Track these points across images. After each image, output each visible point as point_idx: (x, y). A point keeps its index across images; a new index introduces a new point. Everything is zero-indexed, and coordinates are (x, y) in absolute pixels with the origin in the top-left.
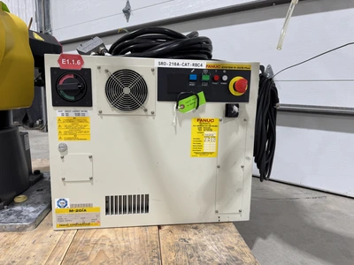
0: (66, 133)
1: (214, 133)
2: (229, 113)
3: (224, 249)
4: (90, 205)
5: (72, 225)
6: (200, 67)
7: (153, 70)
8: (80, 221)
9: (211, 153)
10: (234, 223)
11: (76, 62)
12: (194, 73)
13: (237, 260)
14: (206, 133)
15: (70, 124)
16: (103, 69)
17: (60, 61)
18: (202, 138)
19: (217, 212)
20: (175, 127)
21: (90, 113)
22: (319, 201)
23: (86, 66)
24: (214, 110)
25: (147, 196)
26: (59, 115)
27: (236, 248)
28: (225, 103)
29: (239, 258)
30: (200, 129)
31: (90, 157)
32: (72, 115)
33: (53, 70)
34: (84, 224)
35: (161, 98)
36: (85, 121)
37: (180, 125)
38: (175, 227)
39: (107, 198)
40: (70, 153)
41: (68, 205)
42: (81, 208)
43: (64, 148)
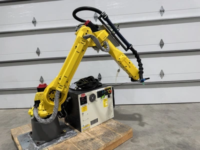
0: (83, 110)
3: (115, 123)
4: (88, 124)
5: (85, 130)
6: (104, 90)
7: (96, 92)
11: (84, 95)
13: (118, 124)
16: (88, 95)
17: (81, 96)
19: (109, 117)
23: (86, 95)
25: (98, 118)
26: (82, 107)
30: (105, 101)
33: (80, 98)
35: (98, 98)
36: (86, 106)
37: (101, 102)
38: (103, 123)
39: (91, 122)
41: (84, 126)
42: (87, 126)
43: (83, 114)
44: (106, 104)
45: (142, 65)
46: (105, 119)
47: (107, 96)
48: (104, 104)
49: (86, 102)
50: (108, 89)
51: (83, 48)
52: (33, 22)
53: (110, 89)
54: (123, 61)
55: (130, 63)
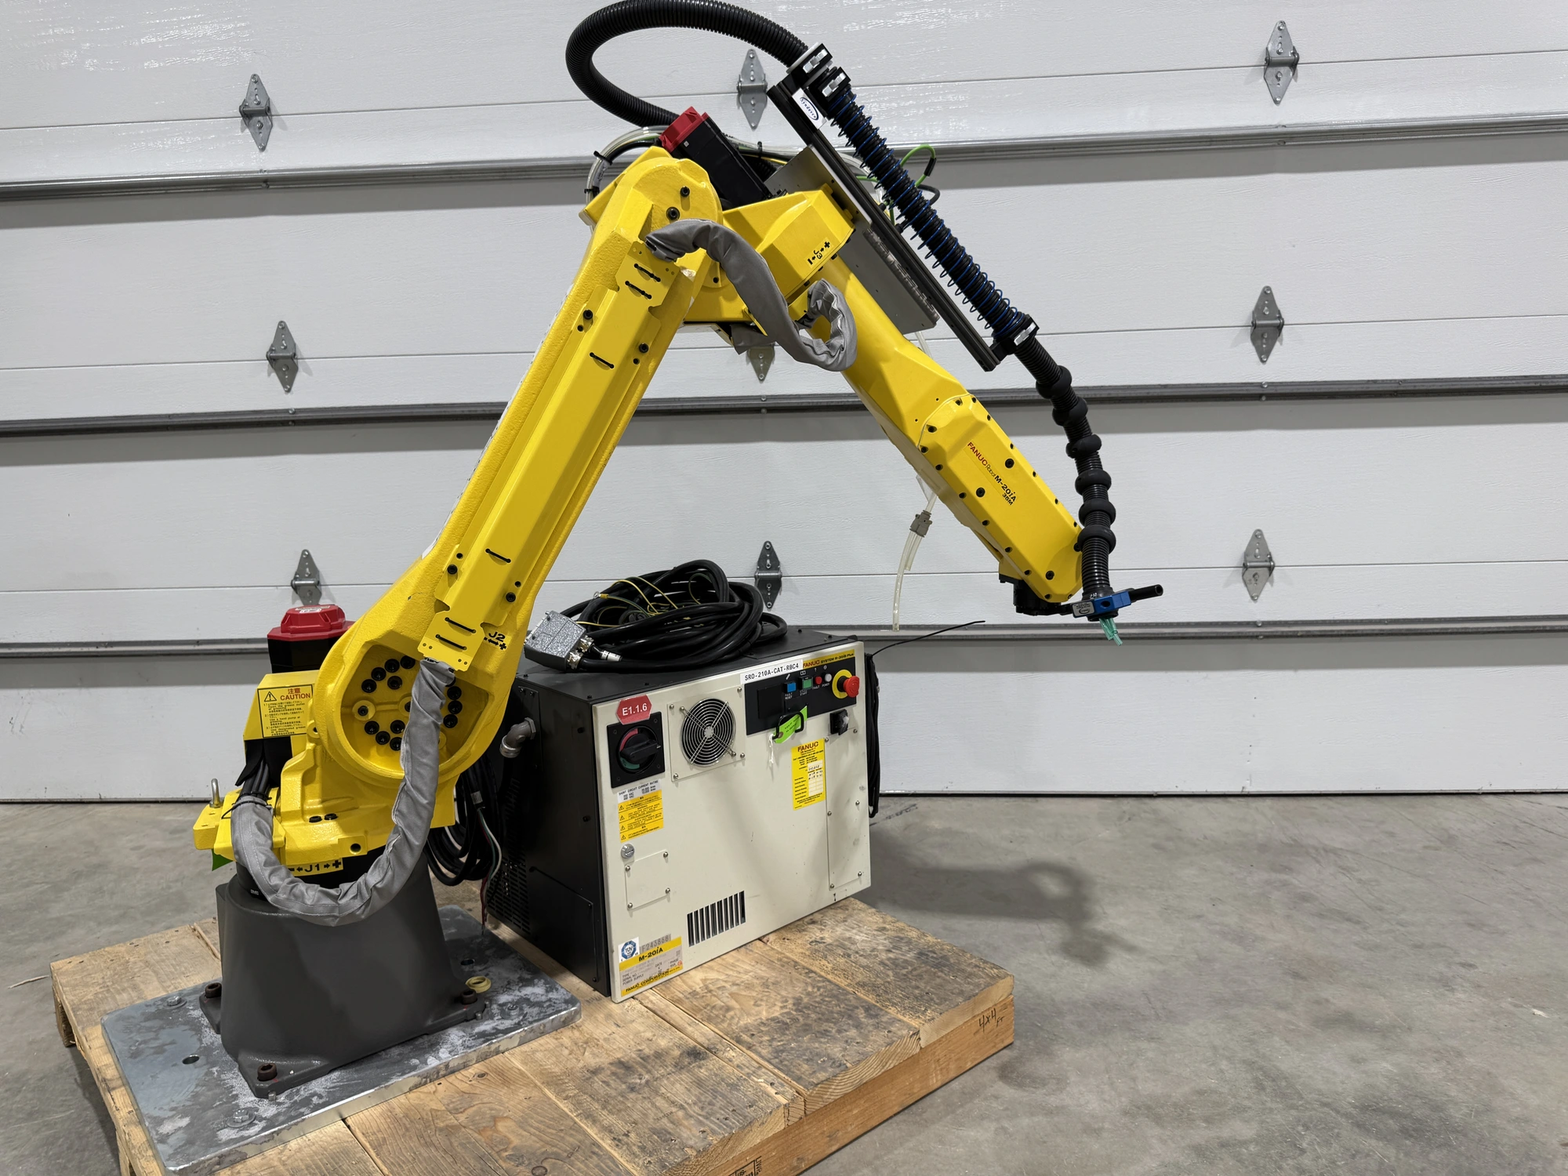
0: (630, 828)
1: (820, 763)
2: (837, 727)
3: (876, 933)
4: (667, 938)
5: (644, 984)
6: (796, 670)
7: (739, 691)
8: (654, 972)
9: (818, 795)
10: (853, 896)
11: (641, 708)
12: (790, 680)
13: (902, 939)
14: (811, 765)
15: (636, 809)
16: (676, 709)
17: (619, 713)
18: (806, 776)
19: (832, 887)
20: (772, 769)
21: (662, 781)
22: (909, 818)
23: (653, 711)
24: (817, 726)
25: (742, 894)
26: (620, 799)
27: (888, 927)
28: (829, 714)
29: (902, 936)
30: (802, 763)
31: (665, 856)
32: (638, 793)
33: (610, 729)
34: (661, 974)
35: (750, 730)
36: (656, 798)
37: (778, 763)
38: (783, 931)
39: (690, 916)
40: (637, 858)
41: (638, 951)
43: (628, 854)
44: (814, 786)
45: (1106, 482)
47: (824, 718)
48: (801, 784)
49: (653, 764)
50: (834, 667)
52: (247, 115)
54: (957, 447)
55: (1010, 463)
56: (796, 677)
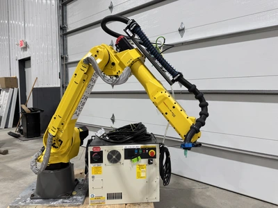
0: (94, 172)
1: (145, 170)
4: (102, 197)
5: (95, 204)
7: (123, 150)
8: (98, 202)
9: (144, 177)
10: (154, 202)
11: (98, 149)
12: (136, 150)
14: (142, 170)
15: (96, 169)
16: (107, 151)
17: (93, 149)
19: (147, 198)
20: (131, 168)
23: (101, 150)
24: (144, 161)
25: (121, 193)
26: (92, 166)
28: (148, 159)
30: (139, 168)
31: (102, 180)
32: (96, 166)
33: (91, 152)
34: (100, 203)
35: (126, 159)
36: (101, 168)
37: (133, 167)
38: (131, 204)
39: (108, 194)
40: (95, 179)
41: (95, 197)
42: (99, 198)
43: (93, 177)
44: (143, 174)
46: (138, 199)
47: (146, 160)
48: (139, 173)
49: (100, 161)
50: (149, 149)
51: (83, 77)
53: (155, 149)
54: (160, 103)
55: (174, 107)
56: (138, 149)
